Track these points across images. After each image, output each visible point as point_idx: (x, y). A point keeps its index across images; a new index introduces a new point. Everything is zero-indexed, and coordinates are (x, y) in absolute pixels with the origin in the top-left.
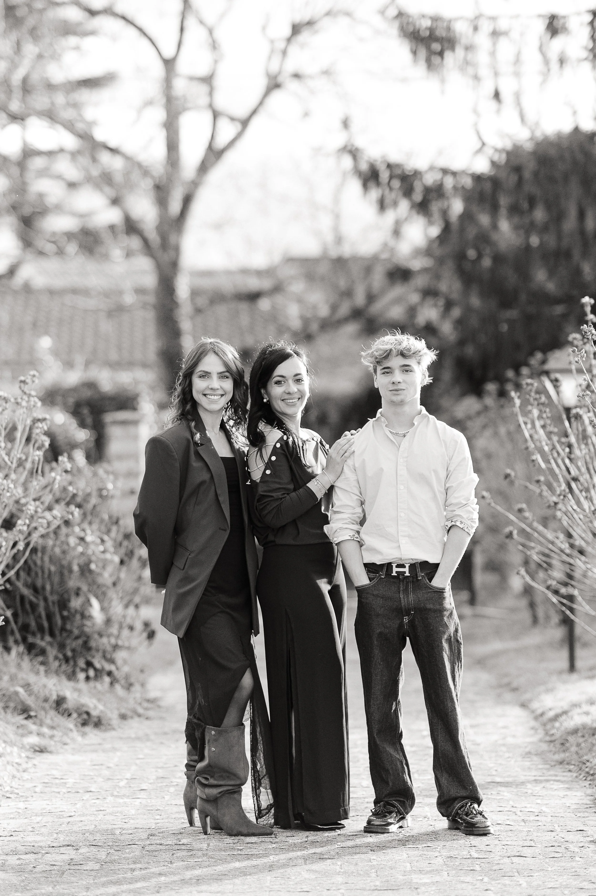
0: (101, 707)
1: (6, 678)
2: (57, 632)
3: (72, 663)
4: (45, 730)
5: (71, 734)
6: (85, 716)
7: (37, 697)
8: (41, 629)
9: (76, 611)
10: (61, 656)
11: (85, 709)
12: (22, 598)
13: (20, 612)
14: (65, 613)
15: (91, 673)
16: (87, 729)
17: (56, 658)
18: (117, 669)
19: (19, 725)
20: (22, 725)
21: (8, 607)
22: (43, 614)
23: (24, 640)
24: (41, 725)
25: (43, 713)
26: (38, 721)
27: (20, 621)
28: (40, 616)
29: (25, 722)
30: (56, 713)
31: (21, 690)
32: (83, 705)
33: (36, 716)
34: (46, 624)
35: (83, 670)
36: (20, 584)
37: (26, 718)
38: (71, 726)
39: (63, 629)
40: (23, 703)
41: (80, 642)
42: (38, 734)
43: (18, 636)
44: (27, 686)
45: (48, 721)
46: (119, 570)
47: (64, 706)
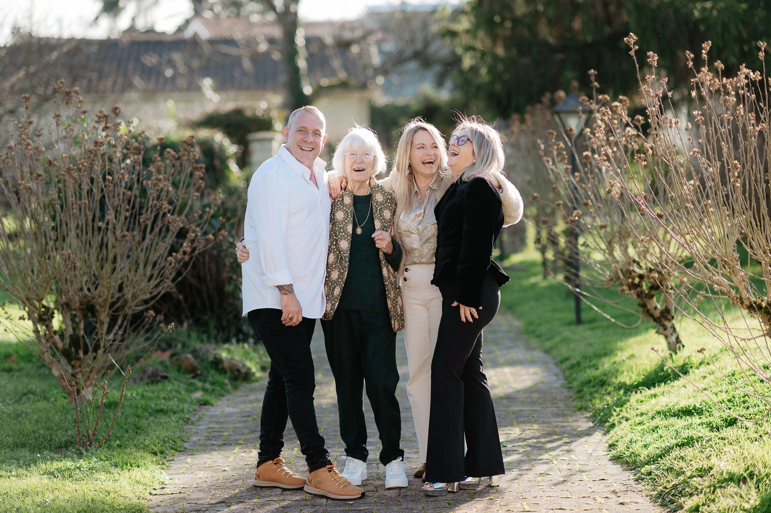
0: (247, 365)
1: (179, 346)
2: (216, 309)
4: (208, 386)
5: (226, 388)
6: (236, 373)
7: (202, 360)
8: (204, 307)
11: (236, 368)
12: (191, 286)
13: (189, 295)
14: (222, 296)
15: (241, 337)
16: (238, 383)
17: (215, 327)
19: (188, 383)
20: (190, 383)
21: (180, 293)
22: (206, 296)
23: (193, 315)
24: (205, 382)
25: (206, 372)
26: (203, 379)
27: (190, 301)
28: (203, 298)
29: (193, 381)
30: (216, 372)
31: (190, 356)
32: (235, 365)
33: (201, 374)
34: (208, 304)
35: (235, 335)
37: (193, 377)
38: (226, 381)
39: (220, 307)
40: (192, 365)
42: (203, 390)
43: (188, 313)
44: (194, 352)
45: (210, 378)
47: (220, 366)
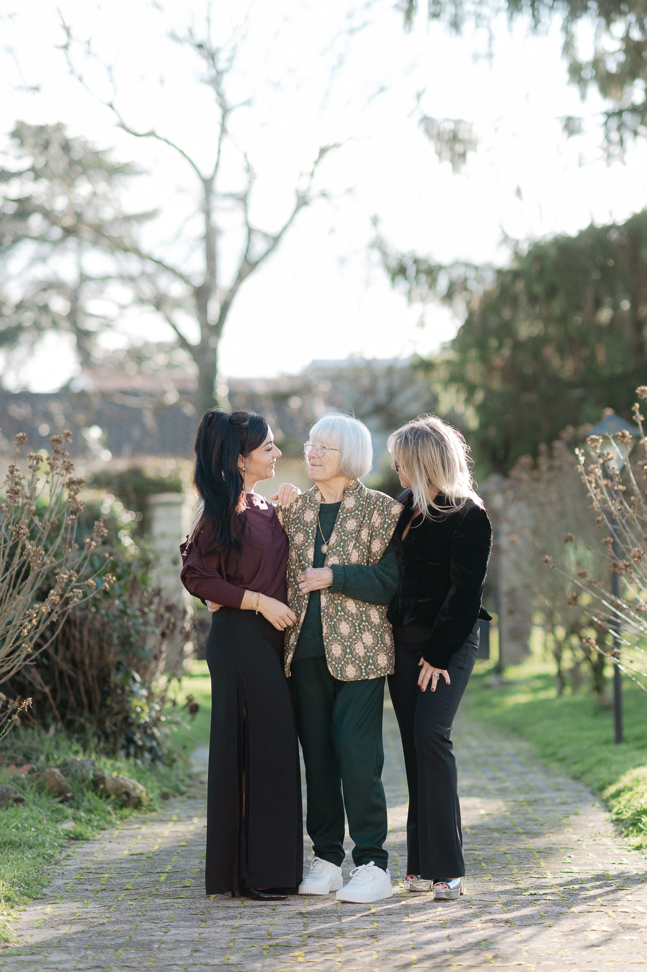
0: (141, 787)
1: (42, 758)
2: (97, 709)
3: (112, 740)
4: (82, 814)
5: (109, 818)
6: (124, 796)
7: (74, 777)
8: (80, 704)
9: (116, 686)
10: (100, 733)
11: (123, 790)
12: (61, 673)
13: (58, 687)
14: (106, 688)
15: (132, 750)
16: (126, 811)
17: (95, 734)
18: (159, 744)
19: (54, 809)
20: (57, 810)
21: (47, 683)
22: (82, 689)
23: (63, 716)
24: (78, 808)
25: (80, 794)
26: (75, 804)
27: (59, 696)
28: (79, 692)
29: (61, 806)
30: (94, 795)
31: (57, 771)
32: (122, 786)
33: (72, 798)
34: (85, 700)
35: (123, 747)
36: (58, 659)
37: (62, 802)
38: (109, 808)
39: (103, 705)
40: (59, 784)
41: (120, 717)
42: (74, 819)
43: (56, 713)
44: (64, 766)
45: (85, 804)
46: (161, 643)
47: (102, 786)
